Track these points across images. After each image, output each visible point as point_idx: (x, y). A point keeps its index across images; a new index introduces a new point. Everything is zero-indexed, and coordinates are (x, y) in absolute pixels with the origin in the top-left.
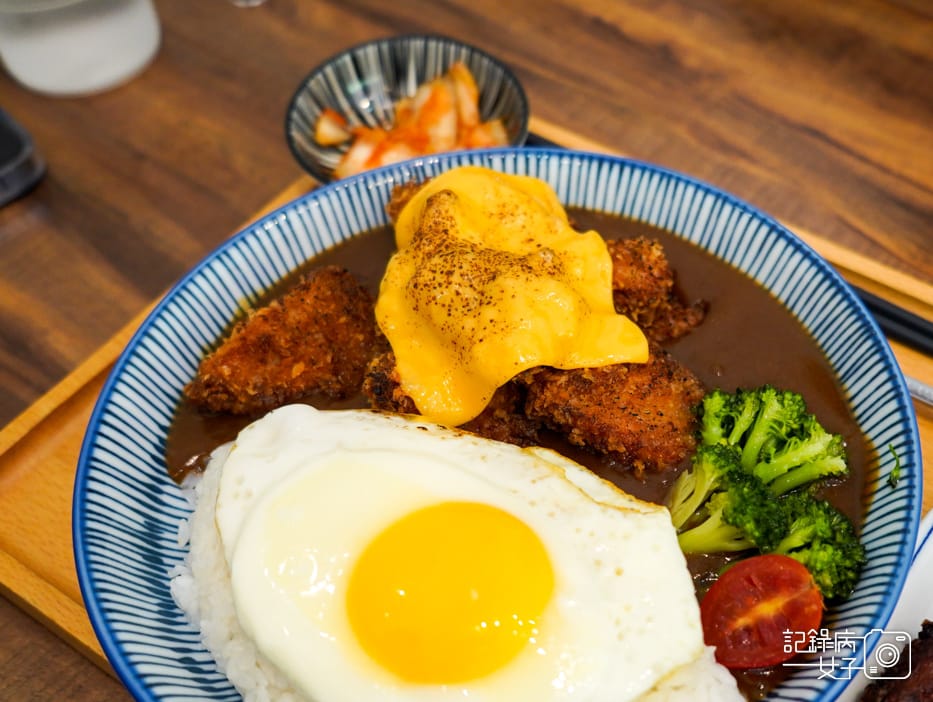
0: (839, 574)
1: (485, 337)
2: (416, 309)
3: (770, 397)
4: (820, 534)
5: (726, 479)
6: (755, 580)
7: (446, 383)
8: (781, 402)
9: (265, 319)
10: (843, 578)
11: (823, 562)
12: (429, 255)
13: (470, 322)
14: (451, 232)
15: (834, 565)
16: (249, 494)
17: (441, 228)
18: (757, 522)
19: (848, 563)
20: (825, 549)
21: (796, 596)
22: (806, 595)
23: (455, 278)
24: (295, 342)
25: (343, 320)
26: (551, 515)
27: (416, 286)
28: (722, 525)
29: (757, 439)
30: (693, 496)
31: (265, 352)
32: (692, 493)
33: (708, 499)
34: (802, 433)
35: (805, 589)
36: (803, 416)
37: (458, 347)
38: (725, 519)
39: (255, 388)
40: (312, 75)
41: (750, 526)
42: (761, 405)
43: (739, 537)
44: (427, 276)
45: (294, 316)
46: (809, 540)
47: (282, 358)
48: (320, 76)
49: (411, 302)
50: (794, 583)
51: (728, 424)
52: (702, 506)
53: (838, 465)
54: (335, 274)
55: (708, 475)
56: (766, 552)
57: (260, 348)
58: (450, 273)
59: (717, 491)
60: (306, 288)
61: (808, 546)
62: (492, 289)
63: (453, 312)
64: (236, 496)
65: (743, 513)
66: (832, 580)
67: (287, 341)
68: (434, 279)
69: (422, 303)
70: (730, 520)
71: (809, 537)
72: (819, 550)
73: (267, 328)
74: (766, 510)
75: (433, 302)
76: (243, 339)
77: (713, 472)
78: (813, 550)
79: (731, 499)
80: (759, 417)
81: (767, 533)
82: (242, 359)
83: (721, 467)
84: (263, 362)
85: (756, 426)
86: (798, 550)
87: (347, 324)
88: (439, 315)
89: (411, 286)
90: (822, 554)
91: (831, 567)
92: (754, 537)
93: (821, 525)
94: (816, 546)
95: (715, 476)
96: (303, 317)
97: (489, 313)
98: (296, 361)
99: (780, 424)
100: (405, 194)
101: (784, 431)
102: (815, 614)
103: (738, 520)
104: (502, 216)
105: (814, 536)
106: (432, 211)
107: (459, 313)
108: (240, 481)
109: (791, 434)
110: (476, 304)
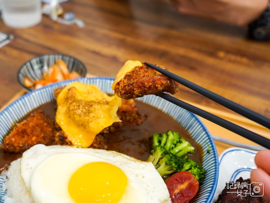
0: (200, 176)
1: (92, 121)
2: (70, 117)
3: (170, 133)
4: (193, 165)
5: (164, 154)
6: (178, 179)
7: (80, 136)
8: (173, 134)
9: (23, 125)
10: (201, 177)
11: (195, 172)
12: (71, 103)
13: (87, 118)
14: (76, 97)
15: (198, 173)
16: (31, 168)
17: (73, 96)
18: (176, 163)
19: (202, 173)
20: (195, 169)
21: (190, 181)
22: (193, 181)
23: (81, 107)
24: (33, 131)
25: (45, 124)
26: (121, 164)
27: (69, 110)
28: (165, 166)
29: (169, 145)
30: (155, 161)
31: (24, 134)
32: (154, 160)
33: (159, 161)
34: (180, 142)
35: (193, 179)
36: (180, 138)
37: (83, 126)
38: (166, 164)
39: (22, 144)
40: (22, 67)
41: (174, 164)
42: (168, 135)
43: (170, 169)
44: (72, 108)
45: (31, 124)
46: (190, 167)
47: (29, 136)
48: (25, 67)
49: (68, 115)
50: (189, 178)
51: (160, 142)
52: (158, 163)
53: (192, 148)
54: (41, 113)
55: (159, 153)
56: (179, 171)
57: (23, 133)
58: (79, 106)
59: (161, 158)
60: (34, 116)
61: (190, 169)
62: (92, 109)
63: (81, 116)
64: (27, 169)
65: (172, 161)
66: (198, 177)
67: (30, 131)
68: (75, 108)
69: (72, 115)
70: (168, 163)
71: (190, 166)
72: (193, 169)
73: (24, 128)
74: (177, 160)
75: (75, 114)
76: (18, 130)
77: (160, 152)
78: (192, 170)
79: (167, 158)
80: (168, 139)
81: (179, 166)
82: (17, 137)
83: (162, 150)
84: (23, 137)
85: (167, 142)
86: (188, 170)
87: (46, 126)
88: (77, 118)
89: (68, 111)
90: (195, 170)
91: (197, 174)
92: (176, 168)
93: (193, 163)
94: (193, 168)
95: (161, 153)
96: (34, 125)
97: (92, 115)
98: (33, 136)
99: (174, 140)
100: (59, 90)
101: (175, 142)
102: (197, 185)
103: (171, 163)
104: (89, 93)
105: (191, 166)
106: (70, 92)
107: (83, 116)
108: (28, 165)
109: (177, 142)
110: (88, 113)
